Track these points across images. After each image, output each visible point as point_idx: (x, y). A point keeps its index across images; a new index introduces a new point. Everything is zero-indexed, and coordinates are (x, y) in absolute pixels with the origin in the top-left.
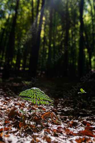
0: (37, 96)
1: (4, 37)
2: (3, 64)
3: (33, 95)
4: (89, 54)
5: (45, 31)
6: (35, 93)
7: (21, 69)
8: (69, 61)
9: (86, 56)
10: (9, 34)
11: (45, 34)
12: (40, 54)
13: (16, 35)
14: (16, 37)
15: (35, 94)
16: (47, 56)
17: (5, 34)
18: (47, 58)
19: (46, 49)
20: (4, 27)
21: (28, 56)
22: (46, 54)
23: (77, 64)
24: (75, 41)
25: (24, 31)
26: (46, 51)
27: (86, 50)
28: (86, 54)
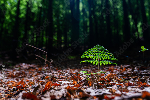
0: (99, 56)
1: (42, 16)
2: (44, 43)
3: (95, 55)
4: (134, 20)
5: (83, 3)
6: (97, 52)
7: (63, 46)
8: (113, 31)
9: (132, 23)
10: (47, 12)
11: (83, 6)
12: (80, 28)
13: (54, 12)
14: (54, 14)
15: (97, 54)
16: (88, 28)
17: (42, 13)
18: (88, 31)
19: (87, 21)
20: (41, 5)
21: (68, 31)
22: (87, 27)
23: (122, 33)
24: (117, 9)
25: (61, 6)
26: (87, 24)
27: (130, 16)
28: (131, 21)
